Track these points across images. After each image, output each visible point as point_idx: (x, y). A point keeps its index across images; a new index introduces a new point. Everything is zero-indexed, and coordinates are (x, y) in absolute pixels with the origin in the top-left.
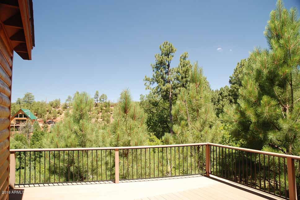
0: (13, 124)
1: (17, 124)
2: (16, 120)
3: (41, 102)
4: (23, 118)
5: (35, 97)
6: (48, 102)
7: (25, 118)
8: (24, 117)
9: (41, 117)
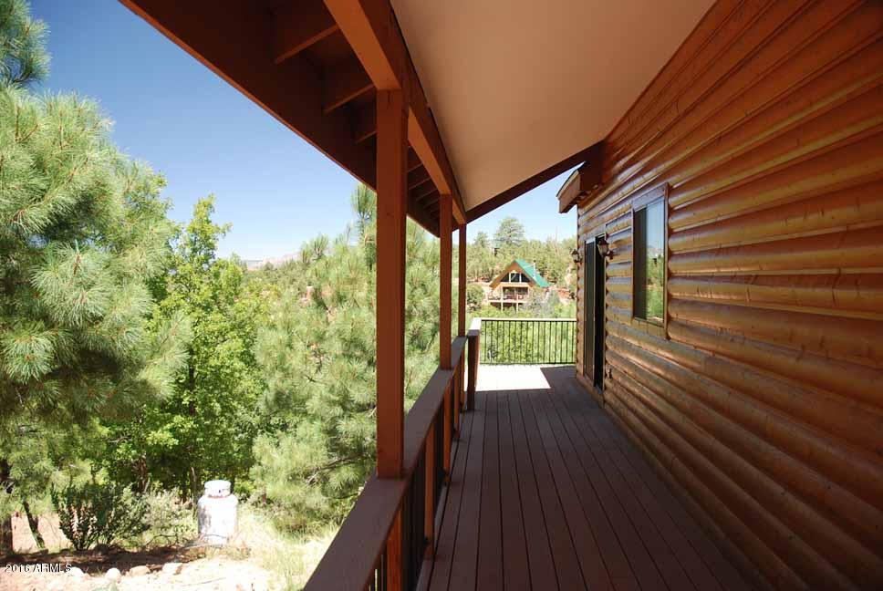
0: (499, 299)
1: (508, 298)
2: (504, 289)
3: (544, 241)
4: (521, 284)
5: (524, 229)
6: (560, 240)
7: (525, 285)
8: (523, 281)
9: (555, 282)
